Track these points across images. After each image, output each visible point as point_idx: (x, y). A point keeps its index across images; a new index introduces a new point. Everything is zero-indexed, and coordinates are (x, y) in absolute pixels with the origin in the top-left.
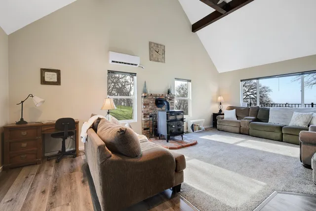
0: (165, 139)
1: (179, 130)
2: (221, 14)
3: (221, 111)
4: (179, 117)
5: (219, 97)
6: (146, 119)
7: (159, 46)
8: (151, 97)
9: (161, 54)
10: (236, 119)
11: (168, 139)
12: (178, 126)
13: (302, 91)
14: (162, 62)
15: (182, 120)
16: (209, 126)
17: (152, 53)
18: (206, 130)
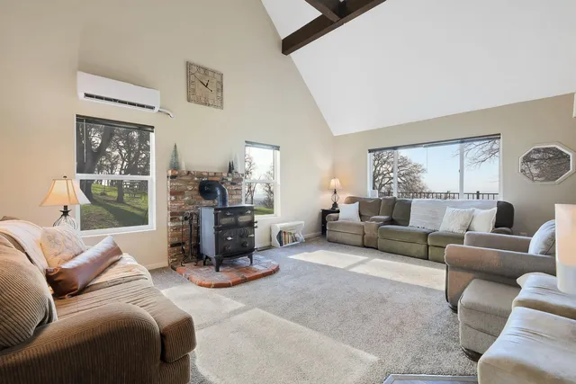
0: (212, 265)
1: (243, 245)
2: (332, 23)
3: (335, 205)
4: (243, 219)
5: (333, 180)
6: (176, 224)
7: (210, 74)
8: (188, 178)
9: (214, 89)
10: (358, 220)
11: (219, 265)
12: (241, 237)
13: (461, 171)
14: (216, 106)
15: (251, 224)
16: (312, 234)
17: (192, 87)
18: (308, 241)
